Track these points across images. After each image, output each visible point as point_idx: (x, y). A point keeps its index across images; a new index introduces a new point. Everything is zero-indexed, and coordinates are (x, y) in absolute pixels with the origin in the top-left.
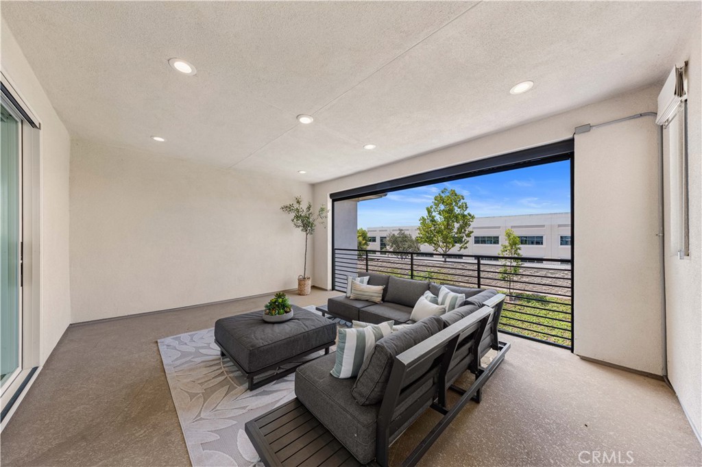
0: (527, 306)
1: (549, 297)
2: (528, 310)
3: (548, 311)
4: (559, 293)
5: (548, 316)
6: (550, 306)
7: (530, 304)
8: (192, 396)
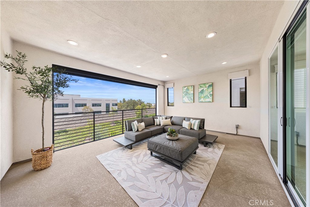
0: (59, 136)
1: (67, 129)
2: (61, 137)
3: (69, 135)
4: (71, 126)
5: (70, 137)
6: (69, 133)
7: (60, 135)
8: (209, 164)
